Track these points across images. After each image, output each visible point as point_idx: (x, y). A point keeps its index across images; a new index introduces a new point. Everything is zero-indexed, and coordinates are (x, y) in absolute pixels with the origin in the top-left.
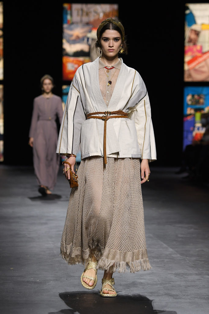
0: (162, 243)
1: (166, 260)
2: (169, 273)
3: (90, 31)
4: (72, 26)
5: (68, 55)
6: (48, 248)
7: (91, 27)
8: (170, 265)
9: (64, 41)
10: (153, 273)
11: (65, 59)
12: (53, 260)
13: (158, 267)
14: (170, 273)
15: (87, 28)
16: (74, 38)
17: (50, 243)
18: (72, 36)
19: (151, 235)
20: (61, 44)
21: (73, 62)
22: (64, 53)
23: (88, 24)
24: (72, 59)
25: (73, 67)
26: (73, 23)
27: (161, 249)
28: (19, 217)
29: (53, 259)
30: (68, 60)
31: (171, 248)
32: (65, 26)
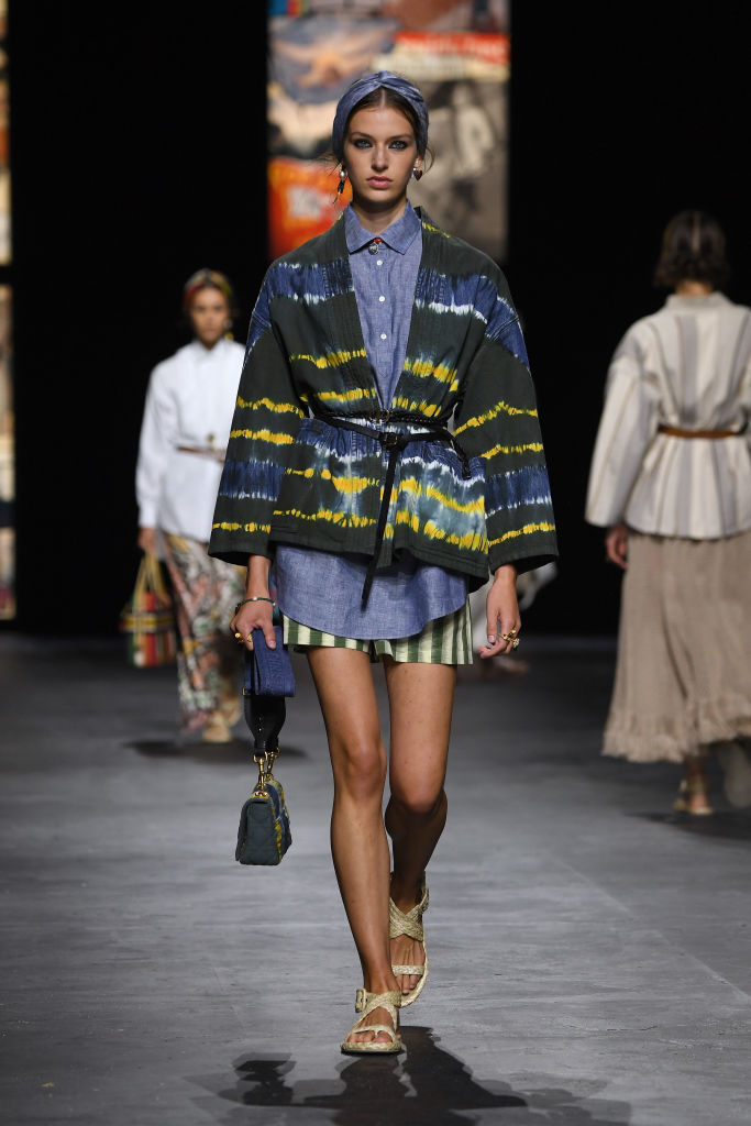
0: (706, 968)
1: (721, 1043)
2: (733, 1100)
3: (388, 49)
4: (310, 27)
5: (291, 152)
6: (207, 995)
7: (391, 27)
8: (738, 1064)
9: (275, 92)
10: (663, 1099)
11: (280, 171)
12: (229, 1045)
13: (688, 1072)
14: (741, 1100)
15: (373, 35)
16: (315, 77)
17: (218, 970)
18: (307, 68)
19: (657, 934)
20: (262, 104)
21: (312, 182)
22: (275, 144)
23: (376, 15)
24: (307, 169)
25: (313, 203)
26: (311, 14)
27: (702, 995)
28: (83, 862)
29: (227, 1042)
30: (292, 176)
31: (743, 989)
32: (278, 25)
